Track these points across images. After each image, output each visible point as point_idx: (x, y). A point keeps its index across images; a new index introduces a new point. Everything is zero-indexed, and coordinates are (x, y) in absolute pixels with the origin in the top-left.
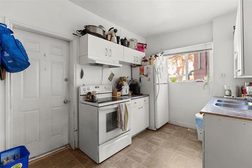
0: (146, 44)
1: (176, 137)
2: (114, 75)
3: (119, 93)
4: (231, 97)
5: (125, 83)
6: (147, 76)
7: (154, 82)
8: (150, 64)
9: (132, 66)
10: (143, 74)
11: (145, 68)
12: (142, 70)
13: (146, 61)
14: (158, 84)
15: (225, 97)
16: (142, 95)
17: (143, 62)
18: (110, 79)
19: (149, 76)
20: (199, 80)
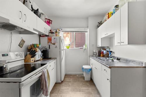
0: (52, 21)
1: (75, 83)
2: (24, 42)
3: (33, 59)
4: (97, 56)
5: (38, 49)
6: (54, 44)
7: (60, 48)
8: (56, 35)
9: (41, 36)
10: (51, 43)
11: (53, 38)
12: (50, 40)
13: (53, 33)
14: (63, 50)
15: (94, 56)
16: (50, 59)
17: (50, 34)
18: (21, 45)
19: (56, 44)
20: (81, 47)
